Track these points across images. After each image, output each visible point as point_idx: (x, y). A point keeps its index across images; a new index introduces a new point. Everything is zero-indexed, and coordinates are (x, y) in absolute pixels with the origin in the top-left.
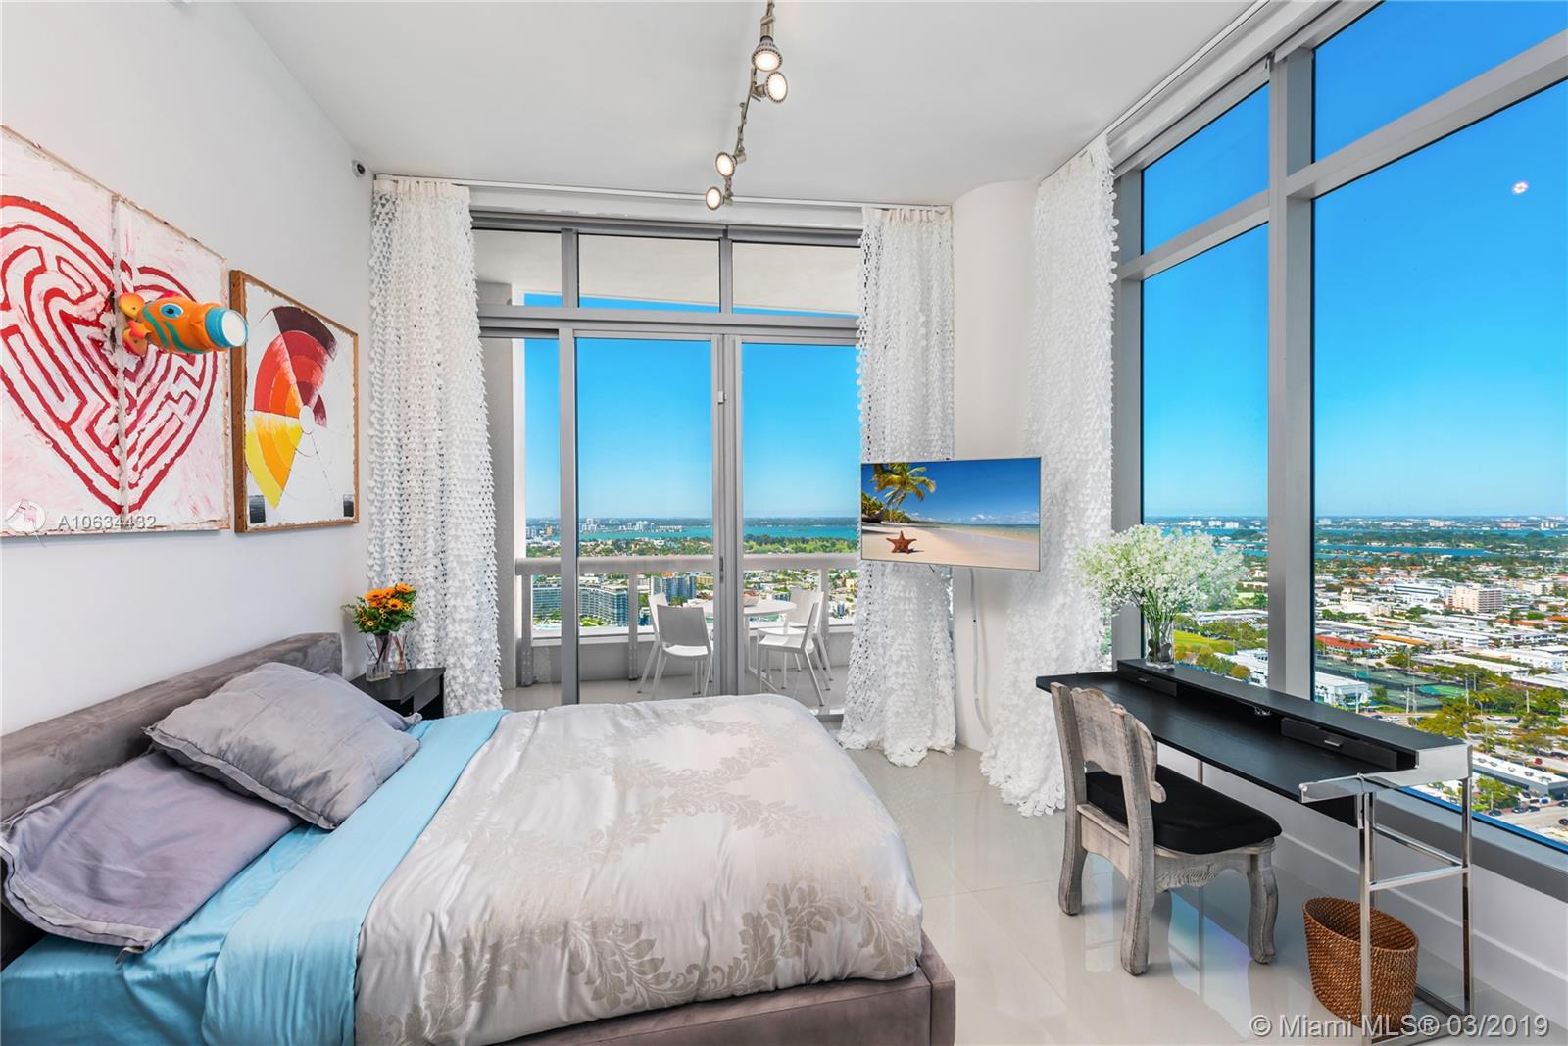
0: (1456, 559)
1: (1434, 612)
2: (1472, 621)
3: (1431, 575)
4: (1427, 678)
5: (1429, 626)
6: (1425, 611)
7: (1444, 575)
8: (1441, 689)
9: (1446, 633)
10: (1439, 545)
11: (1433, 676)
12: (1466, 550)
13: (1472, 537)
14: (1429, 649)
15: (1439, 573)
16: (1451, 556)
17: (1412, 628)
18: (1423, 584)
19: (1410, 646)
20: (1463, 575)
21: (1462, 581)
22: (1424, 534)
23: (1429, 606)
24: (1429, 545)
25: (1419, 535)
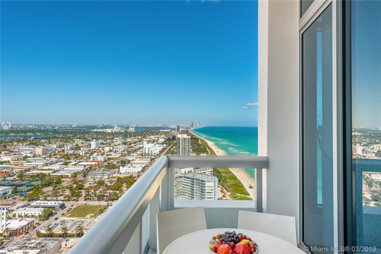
0: (36, 138)
1: (30, 157)
2: (40, 158)
3: (29, 144)
4: (29, 180)
5: (29, 162)
6: (28, 157)
7: (33, 144)
8: (33, 183)
9: (34, 163)
10: (31, 134)
11: (31, 179)
12: (38, 135)
13: (40, 131)
14: (29, 170)
15: (32, 144)
16: (34, 138)
17: (24, 164)
18: (27, 148)
19: (24, 170)
20: (38, 144)
21: (37, 146)
22: (27, 130)
23: (29, 155)
24: (28, 134)
25: (25, 131)
